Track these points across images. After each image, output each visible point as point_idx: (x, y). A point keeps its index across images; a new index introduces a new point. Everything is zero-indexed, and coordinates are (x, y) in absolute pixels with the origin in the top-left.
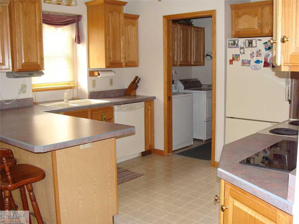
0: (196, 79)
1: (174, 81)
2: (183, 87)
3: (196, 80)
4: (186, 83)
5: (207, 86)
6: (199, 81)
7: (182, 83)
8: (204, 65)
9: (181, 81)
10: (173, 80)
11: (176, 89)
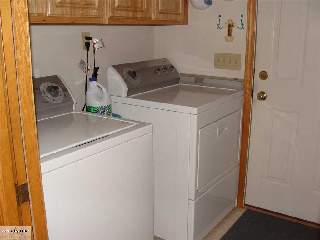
0: (165, 60)
1: (98, 68)
2: (124, 88)
3: (164, 64)
4: (133, 74)
5: (193, 79)
6: (172, 67)
7: (123, 76)
8: (185, 22)
9: (118, 68)
10: (96, 66)
11: (100, 99)
